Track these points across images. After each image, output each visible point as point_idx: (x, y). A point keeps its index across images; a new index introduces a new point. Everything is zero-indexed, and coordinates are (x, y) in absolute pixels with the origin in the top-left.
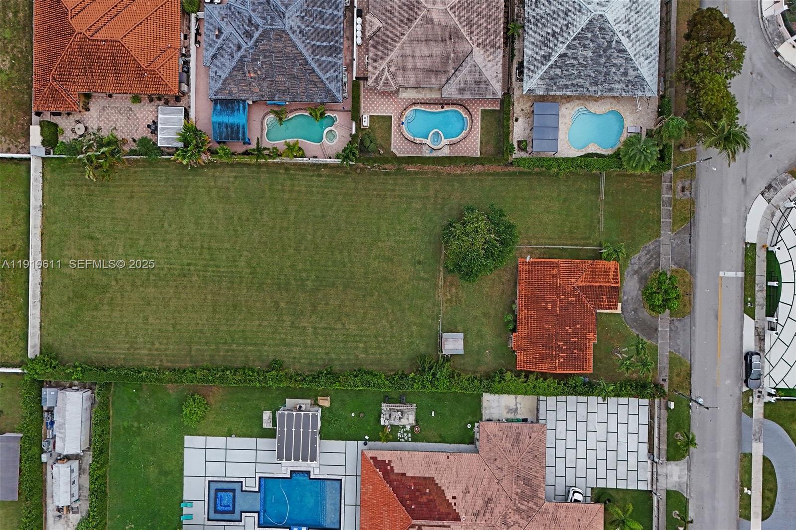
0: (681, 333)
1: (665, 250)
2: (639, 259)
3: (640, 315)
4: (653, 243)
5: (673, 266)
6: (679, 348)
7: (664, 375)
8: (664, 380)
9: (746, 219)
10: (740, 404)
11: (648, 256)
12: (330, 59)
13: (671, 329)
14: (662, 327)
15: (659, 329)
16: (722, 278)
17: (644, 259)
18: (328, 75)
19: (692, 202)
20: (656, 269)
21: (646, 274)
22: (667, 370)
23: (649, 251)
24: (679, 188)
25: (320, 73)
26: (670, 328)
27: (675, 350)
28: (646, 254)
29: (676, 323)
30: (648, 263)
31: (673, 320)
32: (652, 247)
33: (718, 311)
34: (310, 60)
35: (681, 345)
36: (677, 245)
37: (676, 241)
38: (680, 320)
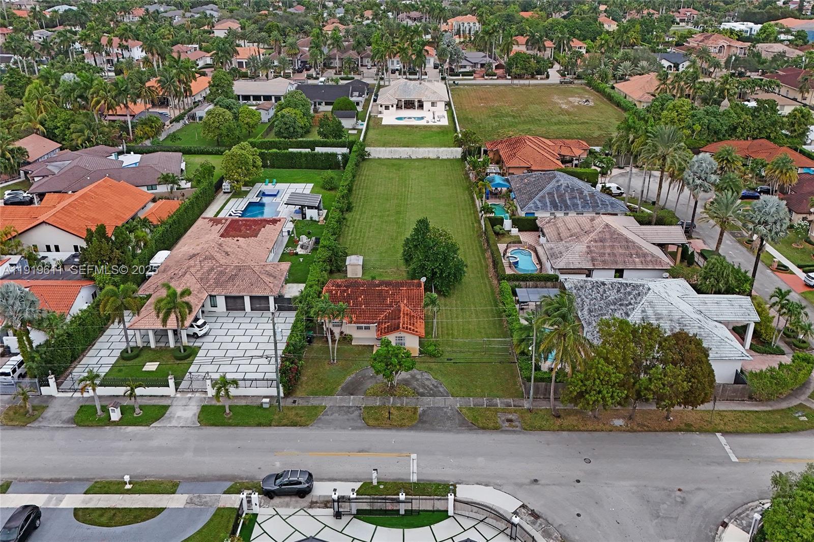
0: (346, 417)
1: (439, 401)
2: (427, 379)
3: (369, 381)
4: (445, 390)
5: (422, 409)
6: (328, 415)
7: (301, 402)
8: (294, 402)
9: (486, 485)
10: (246, 479)
11: (431, 386)
12: (548, 204)
13: (349, 407)
14: (354, 399)
15: (352, 397)
16: (410, 456)
17: (427, 383)
19: (496, 429)
20: (418, 393)
21: (411, 385)
22: (305, 404)
23: (436, 387)
24: (510, 417)
26: (352, 407)
27: (327, 412)
28: (433, 385)
29: (357, 413)
30: (424, 386)
31: (361, 409)
32: (441, 389)
33: (368, 452)
34: (544, 191)
35: (332, 417)
36: (446, 413)
37: (450, 412)
38: (360, 416)
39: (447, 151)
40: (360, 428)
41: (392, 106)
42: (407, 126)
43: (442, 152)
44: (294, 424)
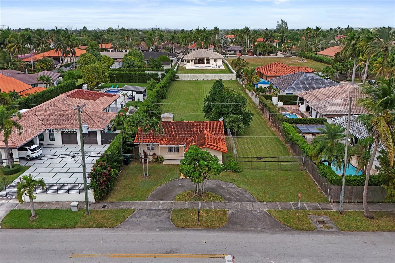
0: (154, 219)
1: (247, 205)
2: (232, 188)
3: (178, 189)
4: (251, 197)
5: (230, 212)
6: (136, 218)
7: (110, 206)
8: (104, 206)
11: (237, 193)
13: (158, 210)
14: (163, 204)
15: (161, 202)
16: (224, 258)
17: (232, 190)
18: (294, 87)
19: (311, 230)
20: (225, 199)
21: (218, 192)
22: (115, 208)
23: (241, 194)
24: (321, 219)
25: (293, 84)
26: (161, 210)
27: (135, 214)
28: (238, 192)
29: (166, 215)
30: (230, 193)
31: (169, 212)
32: (247, 196)
33: (176, 253)
35: (139, 219)
36: (255, 215)
37: (260, 214)
38: (169, 218)
39: (226, 76)
40: (169, 229)
41: (192, 61)
42: (201, 69)
43: (223, 76)
44: (100, 226)
